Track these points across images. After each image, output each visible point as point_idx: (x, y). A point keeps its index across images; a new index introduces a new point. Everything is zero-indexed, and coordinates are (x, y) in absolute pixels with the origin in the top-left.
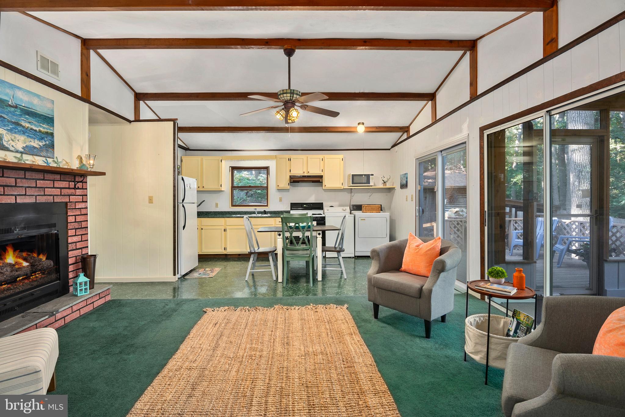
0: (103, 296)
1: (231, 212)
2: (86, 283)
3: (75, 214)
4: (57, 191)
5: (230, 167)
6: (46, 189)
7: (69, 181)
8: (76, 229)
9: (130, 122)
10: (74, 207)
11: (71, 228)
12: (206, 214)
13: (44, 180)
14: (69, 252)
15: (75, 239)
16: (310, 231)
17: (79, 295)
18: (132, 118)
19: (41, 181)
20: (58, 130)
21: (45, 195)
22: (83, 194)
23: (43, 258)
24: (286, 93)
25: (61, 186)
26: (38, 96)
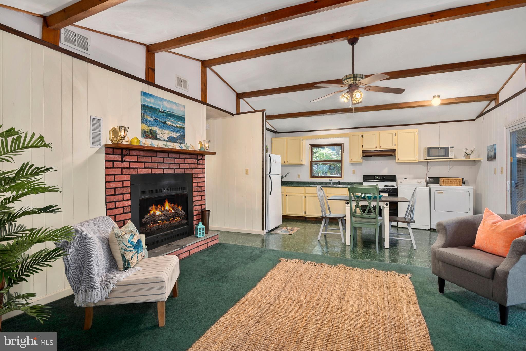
0: (214, 239)
1: (310, 182)
2: (203, 229)
3: (198, 181)
4: (187, 166)
5: (309, 145)
6: (180, 165)
7: (194, 159)
8: (198, 191)
9: (233, 115)
10: (197, 177)
11: (195, 191)
12: (290, 184)
13: (179, 158)
14: (194, 207)
15: (197, 198)
16: (376, 201)
17: (199, 237)
18: (234, 112)
19: (178, 159)
20: (187, 125)
21: (179, 168)
22: (202, 168)
23: (180, 208)
24: (350, 78)
25: (189, 163)
26: (176, 104)
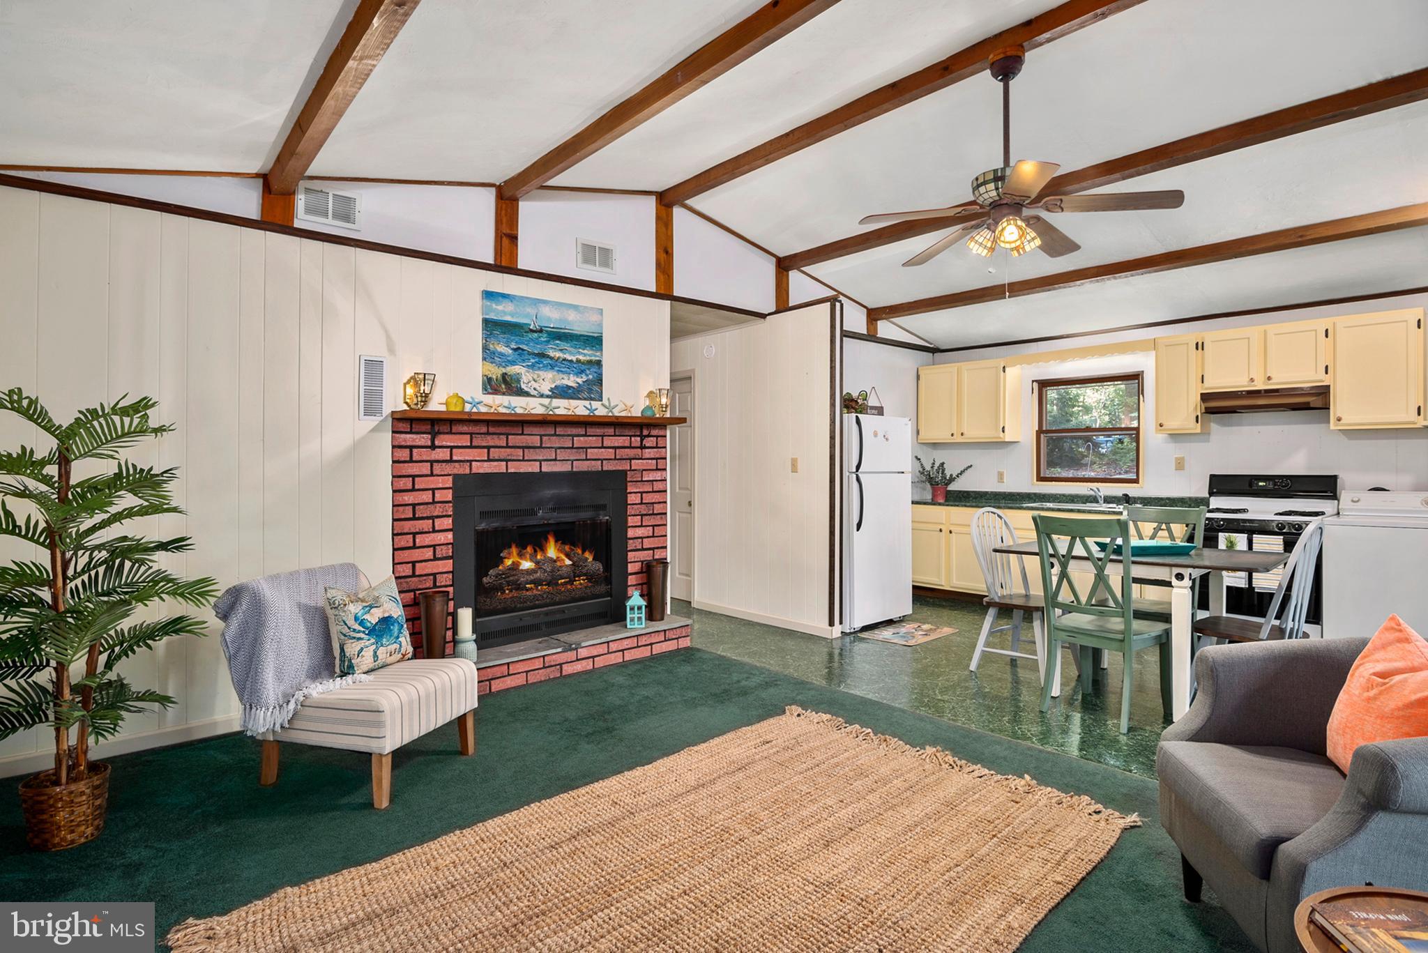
0: (674, 637)
1: (1035, 494)
2: (640, 608)
3: (641, 490)
4: (609, 453)
5: (1033, 381)
6: (589, 450)
7: (631, 436)
8: (642, 515)
9: (763, 316)
10: (640, 479)
11: (633, 513)
12: (976, 498)
13: (585, 435)
14: (629, 553)
15: (640, 532)
17: (628, 626)
19: (582, 438)
20: (609, 356)
21: (587, 460)
22: (657, 456)
23: (589, 556)
25: (616, 445)
26: (575, 307)
